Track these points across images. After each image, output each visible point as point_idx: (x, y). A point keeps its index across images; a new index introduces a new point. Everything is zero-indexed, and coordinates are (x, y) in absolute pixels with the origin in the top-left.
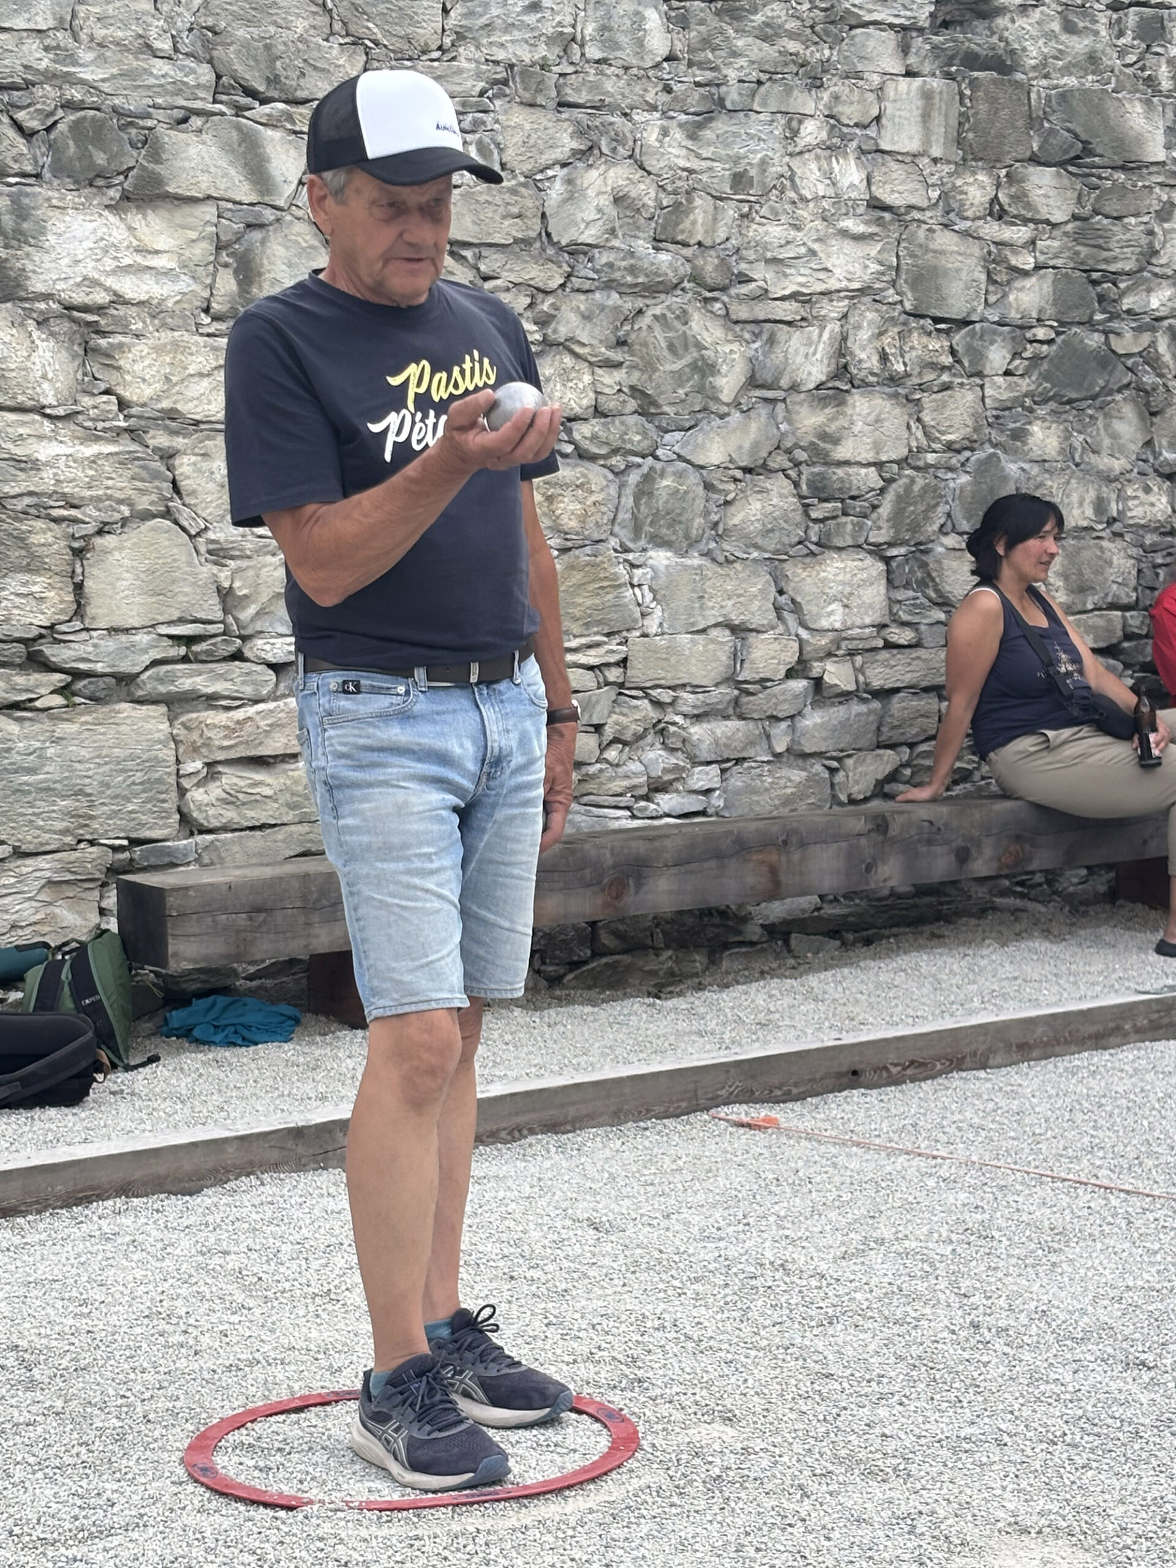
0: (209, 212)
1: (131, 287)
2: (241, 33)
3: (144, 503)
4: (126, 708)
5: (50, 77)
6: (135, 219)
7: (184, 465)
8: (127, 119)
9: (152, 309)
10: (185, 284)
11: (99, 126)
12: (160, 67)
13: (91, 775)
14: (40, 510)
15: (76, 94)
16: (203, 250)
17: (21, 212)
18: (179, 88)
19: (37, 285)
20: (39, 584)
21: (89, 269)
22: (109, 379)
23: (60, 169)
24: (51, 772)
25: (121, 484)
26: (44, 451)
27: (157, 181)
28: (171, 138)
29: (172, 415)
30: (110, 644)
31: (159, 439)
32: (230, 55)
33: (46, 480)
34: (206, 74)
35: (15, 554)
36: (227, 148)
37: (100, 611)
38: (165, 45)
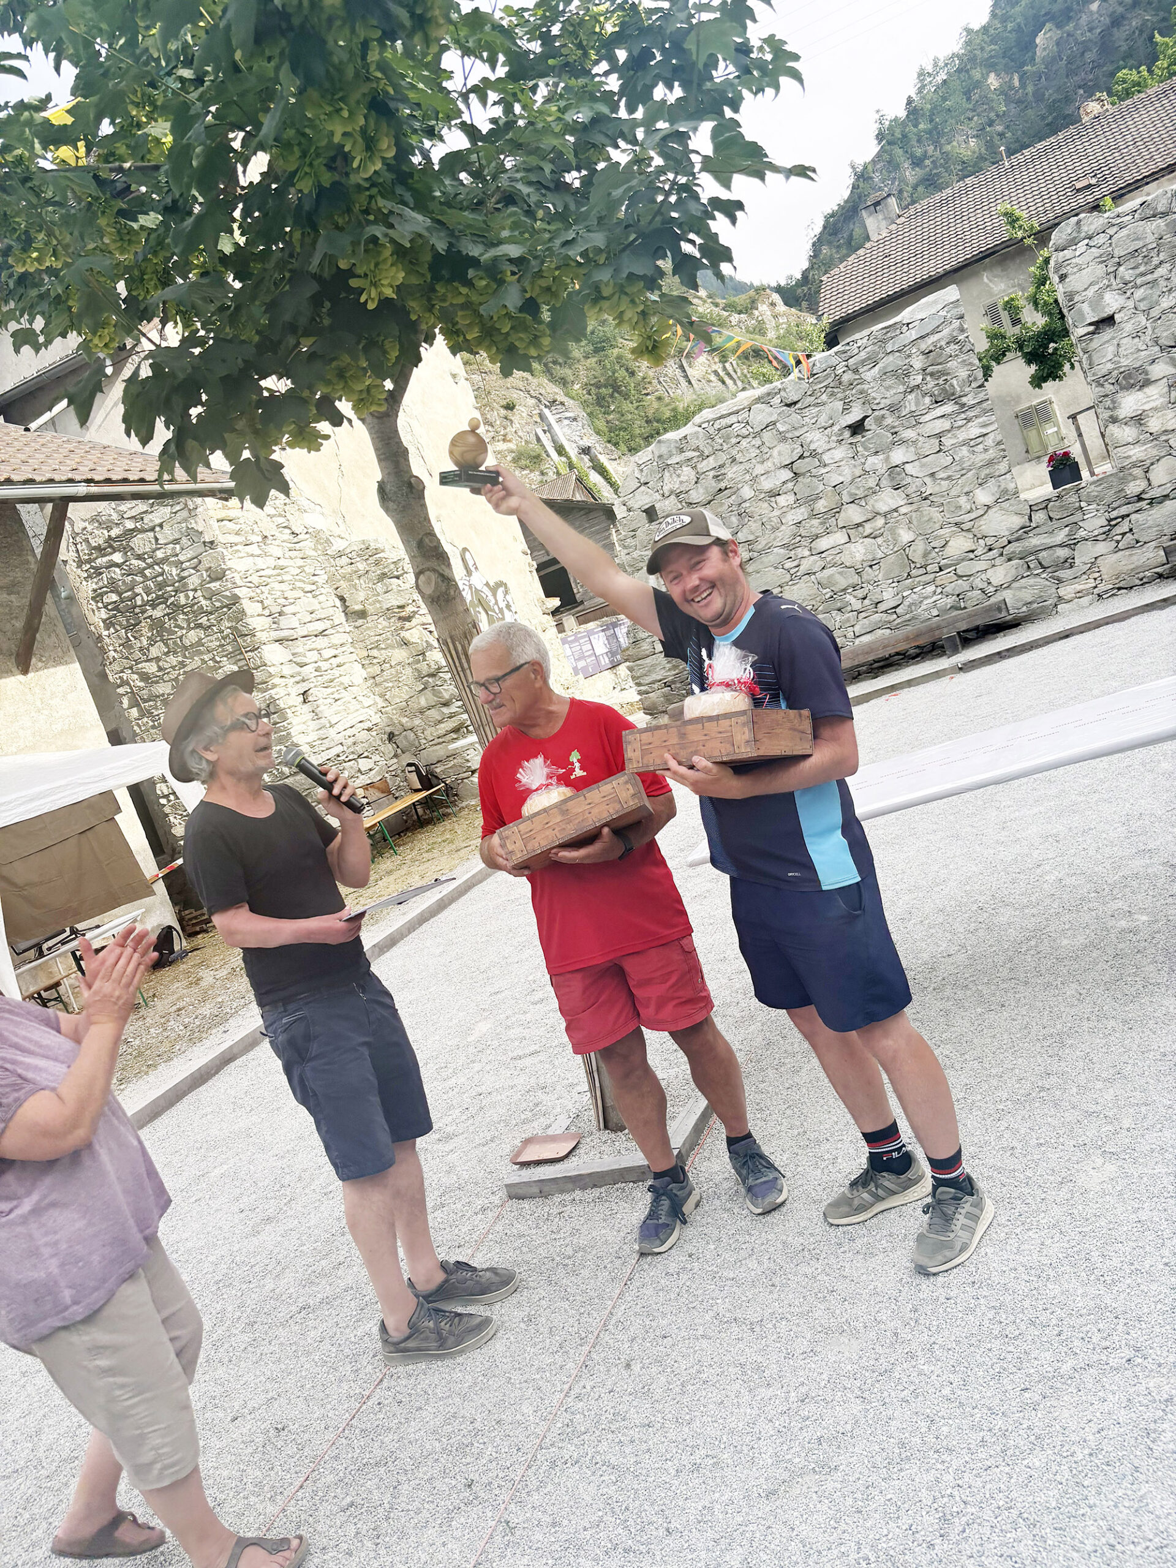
0: (1165, 380)
1: (1146, 407)
2: (1165, 334)
3: (1163, 454)
4: (1168, 502)
5: (1115, 369)
6: (1146, 390)
7: (1171, 442)
8: (1137, 369)
9: (1155, 409)
10: (1162, 400)
11: (1130, 374)
12: (1143, 353)
13: (1162, 521)
14: (1134, 466)
15: (1122, 370)
16: (1166, 389)
17: (1113, 402)
18: (1150, 355)
19: (1121, 417)
20: (1138, 482)
21: (1135, 407)
22: (1146, 429)
23: (1121, 389)
24: (1150, 523)
25: (1155, 452)
26: (1131, 453)
27: (1148, 380)
28: (1149, 368)
29: (1166, 431)
30: (1160, 489)
31: (1164, 438)
32: (1161, 342)
33: (1134, 459)
34: (1157, 348)
35: (1130, 478)
36: (1167, 363)
37: (1155, 483)
38: (1144, 347)
